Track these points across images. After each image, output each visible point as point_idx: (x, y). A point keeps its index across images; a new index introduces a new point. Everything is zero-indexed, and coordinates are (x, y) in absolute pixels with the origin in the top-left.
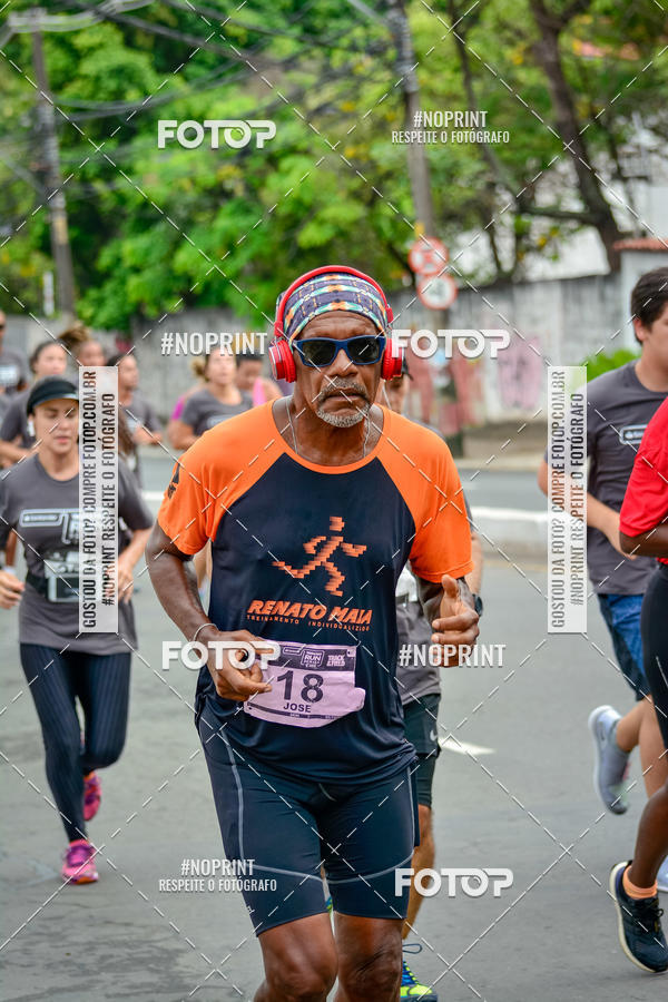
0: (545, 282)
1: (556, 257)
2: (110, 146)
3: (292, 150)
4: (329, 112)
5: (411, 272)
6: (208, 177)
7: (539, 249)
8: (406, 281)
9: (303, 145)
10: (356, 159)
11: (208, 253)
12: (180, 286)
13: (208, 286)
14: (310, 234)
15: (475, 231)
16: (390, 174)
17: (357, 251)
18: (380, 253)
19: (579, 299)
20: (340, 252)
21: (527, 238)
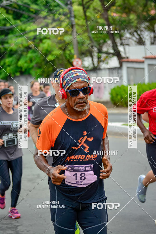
0: (105, 69)
1: (107, 63)
2: (3, 37)
6: (26, 44)
7: (103, 61)
9: (48, 37)
10: (60, 40)
11: (26, 62)
12: (19, 70)
13: (26, 70)
14: (50, 58)
15: (88, 57)
16: (69, 43)
17: (61, 62)
18: (66, 62)
19: (113, 73)
20: (57, 62)
21: (101, 59)
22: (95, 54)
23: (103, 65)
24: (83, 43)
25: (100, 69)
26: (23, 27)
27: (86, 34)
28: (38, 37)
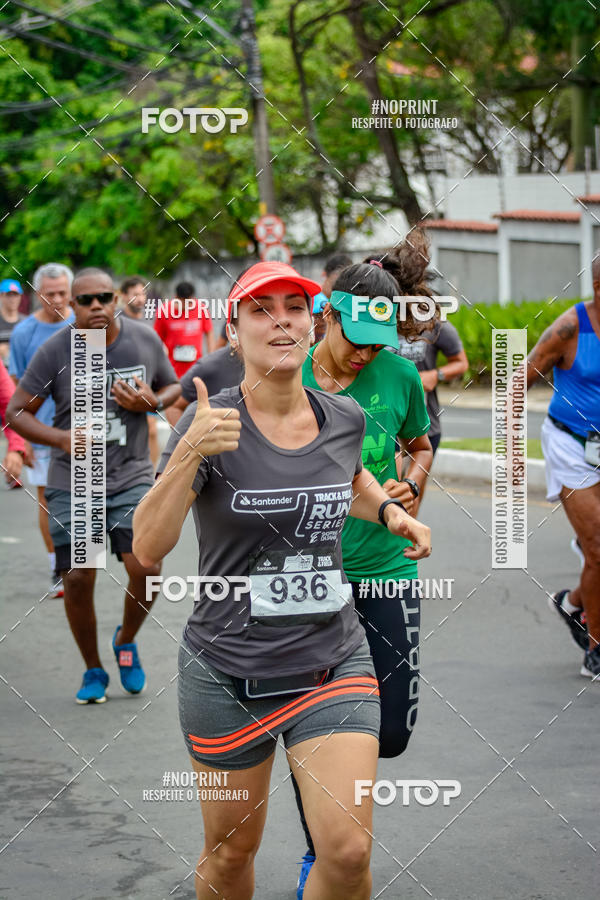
0: (361, 252)
1: (370, 233)
2: (17, 136)
3: (161, 143)
5: (256, 242)
6: (93, 162)
7: (357, 226)
8: (251, 248)
9: (172, 139)
10: (213, 151)
11: (93, 224)
13: (92, 249)
15: (305, 211)
16: (240, 164)
18: (230, 227)
21: (348, 216)
22: (331, 201)
23: (355, 240)
24: (290, 163)
28: (138, 138)
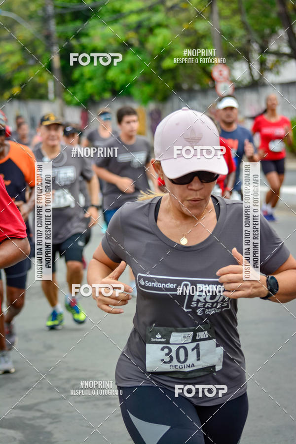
0: (274, 84)
1: (278, 73)
2: (78, 24)
3: (159, 25)
4: (176, 9)
5: (213, 79)
6: (121, 37)
7: (270, 70)
8: (210, 83)
9: (165, 23)
10: (188, 30)
11: (123, 72)
12: (110, 86)
13: (123, 87)
14: (168, 63)
15: (241, 61)
16: (204, 37)
17: (189, 71)
18: (199, 72)
19: (288, 92)
20: (181, 71)
21: (265, 65)
22: (256, 57)
23: (270, 78)
24: (231, 36)
25: (264, 85)
26: (117, 5)
27: (238, 18)
28: (146, 23)
